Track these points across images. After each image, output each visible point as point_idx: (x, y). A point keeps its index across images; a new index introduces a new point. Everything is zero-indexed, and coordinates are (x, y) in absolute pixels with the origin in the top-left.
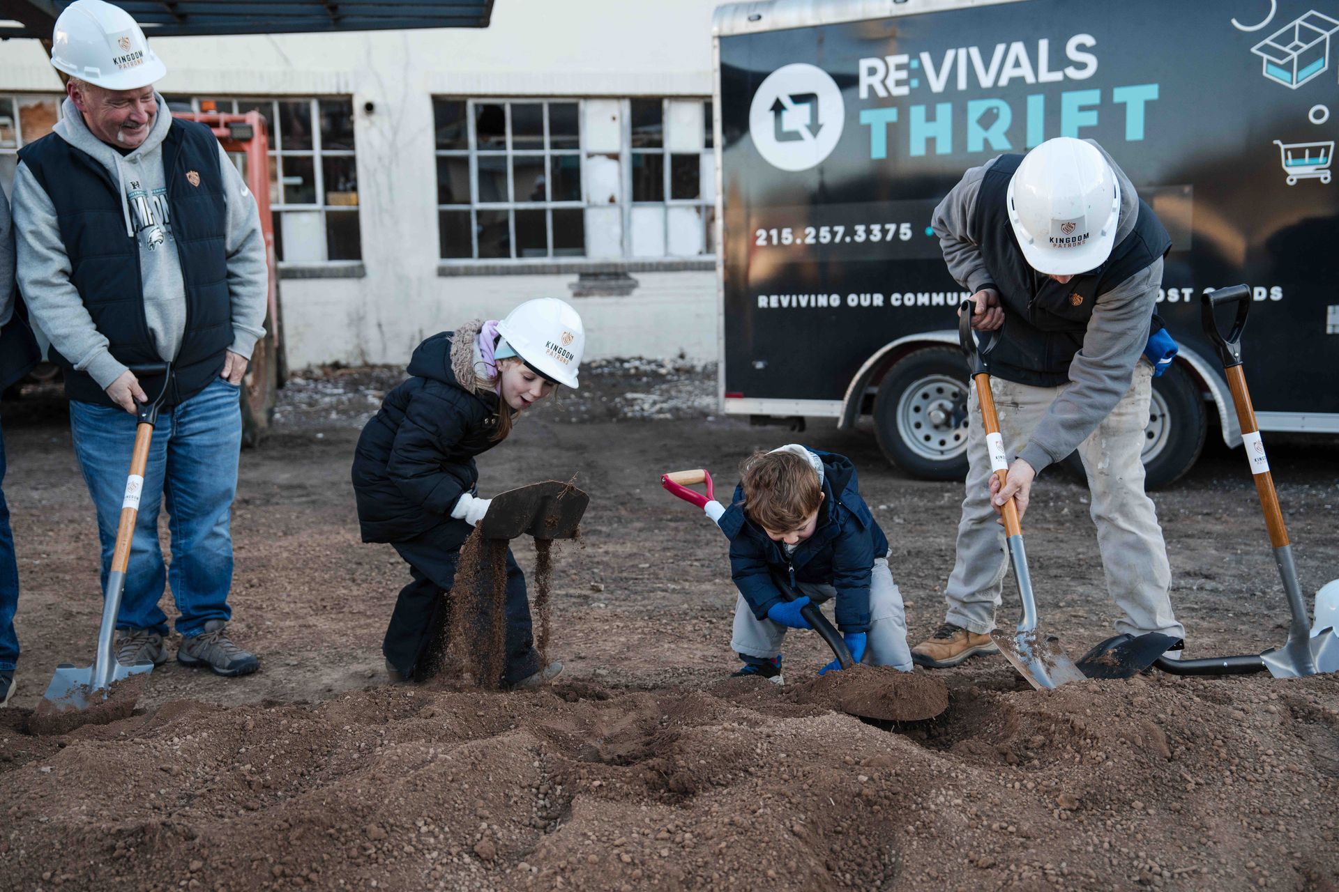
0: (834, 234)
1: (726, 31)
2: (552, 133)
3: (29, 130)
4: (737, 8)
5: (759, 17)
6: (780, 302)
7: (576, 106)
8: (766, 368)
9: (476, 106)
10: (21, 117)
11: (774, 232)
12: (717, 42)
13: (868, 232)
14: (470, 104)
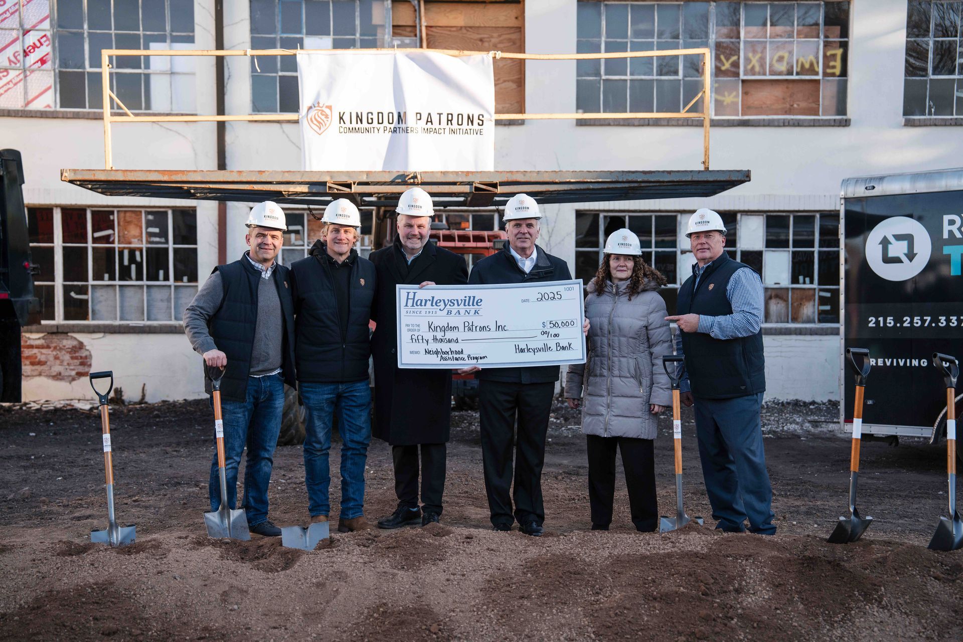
0: (923, 321)
1: (850, 195)
2: (657, 233)
3: (312, 234)
4: (857, 181)
5: (874, 187)
6: (884, 362)
7: (675, 217)
8: (874, 404)
9: (605, 217)
10: (308, 225)
11: (881, 319)
12: (843, 201)
13: (948, 321)
14: (601, 215)
